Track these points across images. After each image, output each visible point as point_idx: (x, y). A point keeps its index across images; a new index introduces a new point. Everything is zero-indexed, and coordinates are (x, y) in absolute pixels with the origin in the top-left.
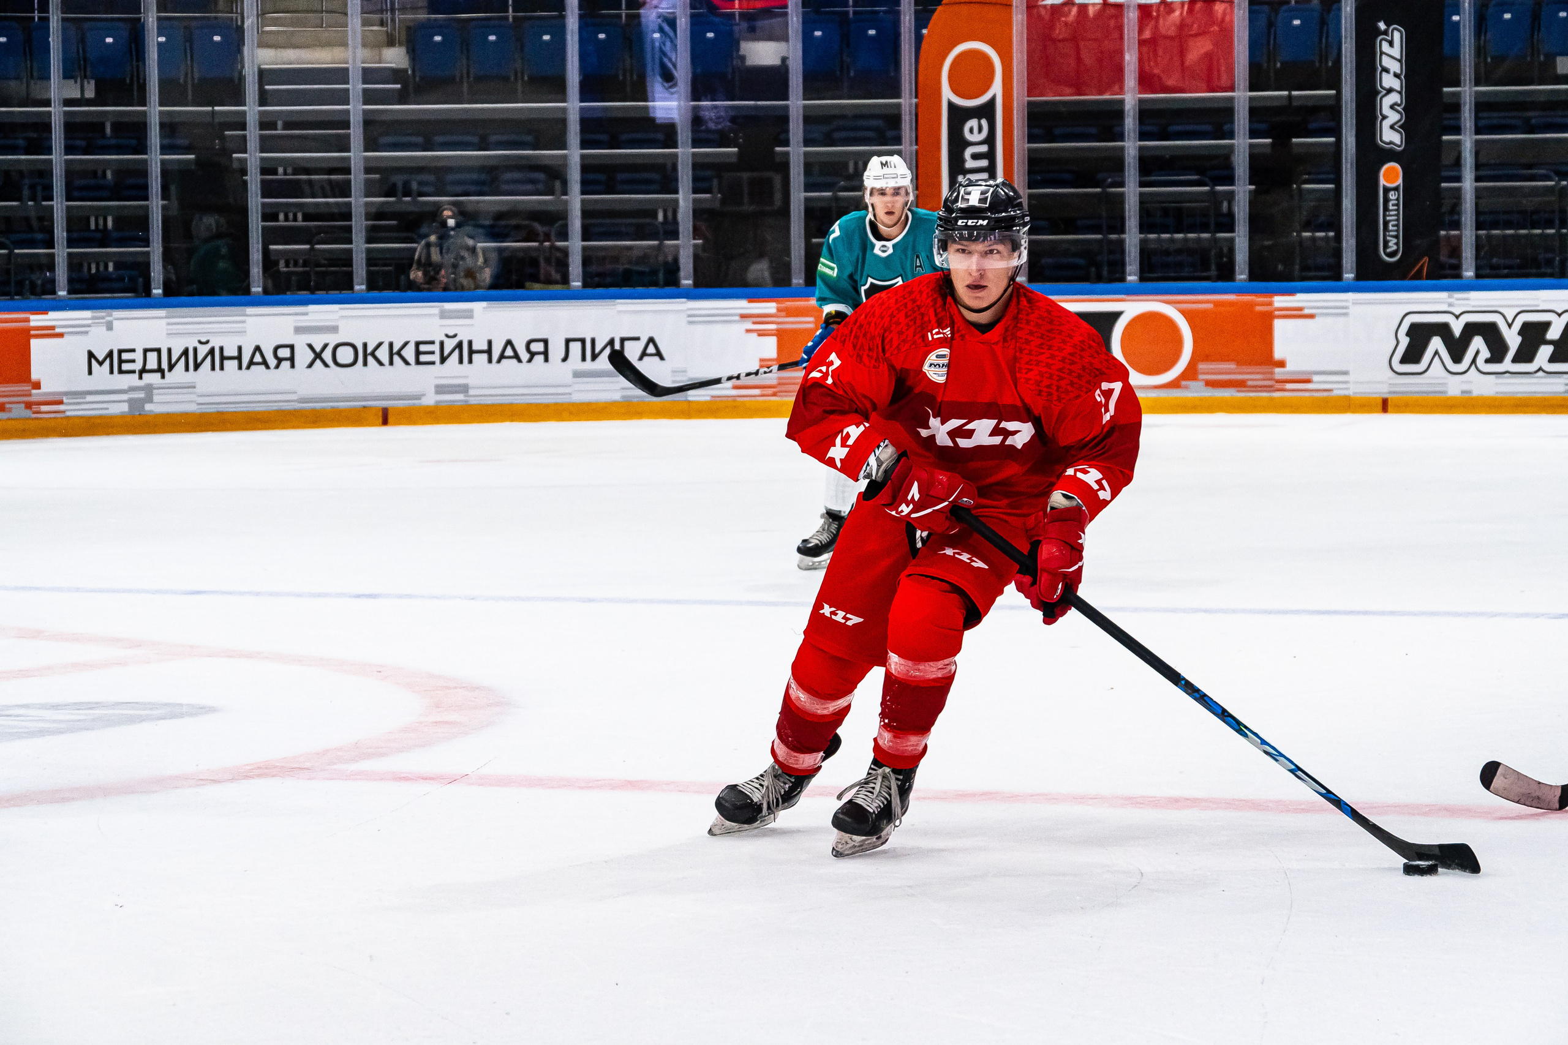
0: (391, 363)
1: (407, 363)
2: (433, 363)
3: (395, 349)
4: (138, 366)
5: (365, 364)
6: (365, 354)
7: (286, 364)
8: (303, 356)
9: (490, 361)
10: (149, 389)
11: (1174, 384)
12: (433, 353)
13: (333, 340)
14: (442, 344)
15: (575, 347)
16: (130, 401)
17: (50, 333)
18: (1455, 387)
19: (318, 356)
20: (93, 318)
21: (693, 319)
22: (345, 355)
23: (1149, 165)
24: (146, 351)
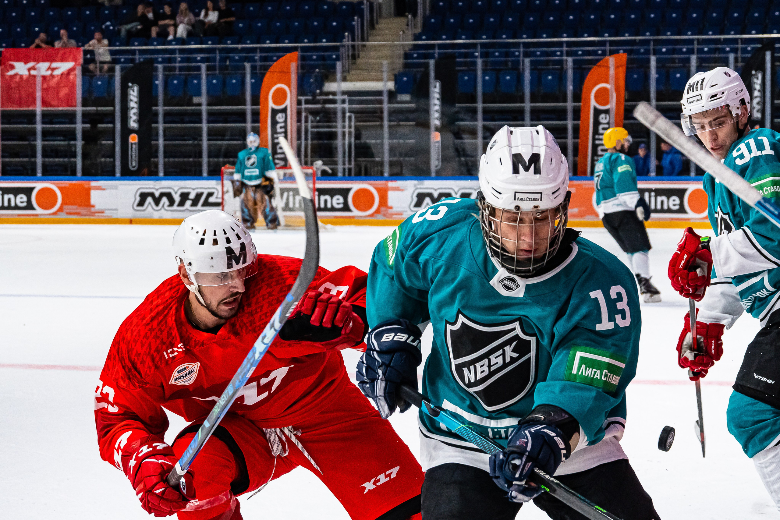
11: (55, 213)
18: (156, 215)
23: (46, 134)
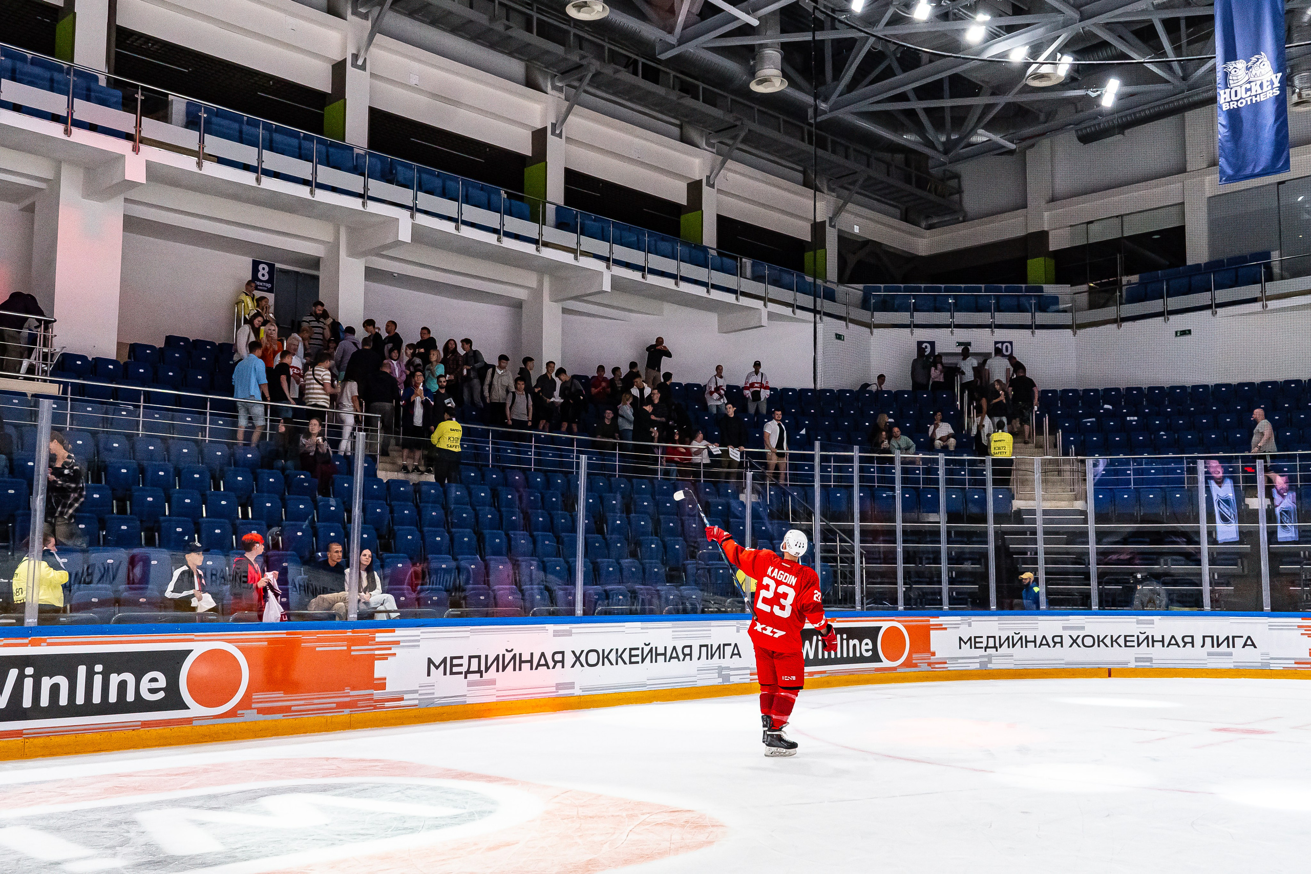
0: (1112, 646)
1: (1120, 646)
2: (1134, 646)
3: (1114, 639)
4: (984, 645)
5: (1099, 646)
6: (1099, 641)
7: (1058, 645)
8: (1067, 641)
9: (1163, 646)
10: (990, 657)
12: (1133, 641)
13: (1082, 634)
14: (1138, 636)
15: (1208, 640)
16: (980, 663)
17: (940, 627)
19: (1075, 641)
20: (961, 620)
21: (1271, 627)
22: (1089, 641)
24: (988, 637)
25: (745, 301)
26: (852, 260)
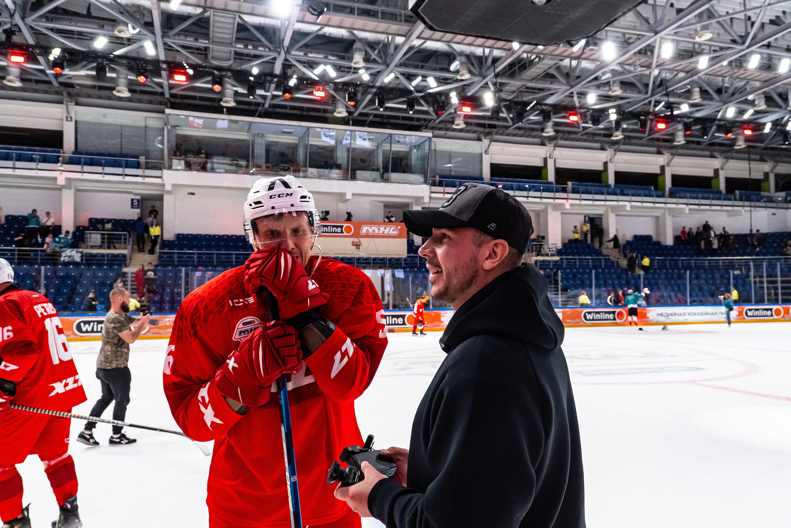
25: (735, 208)
26: (781, 183)
